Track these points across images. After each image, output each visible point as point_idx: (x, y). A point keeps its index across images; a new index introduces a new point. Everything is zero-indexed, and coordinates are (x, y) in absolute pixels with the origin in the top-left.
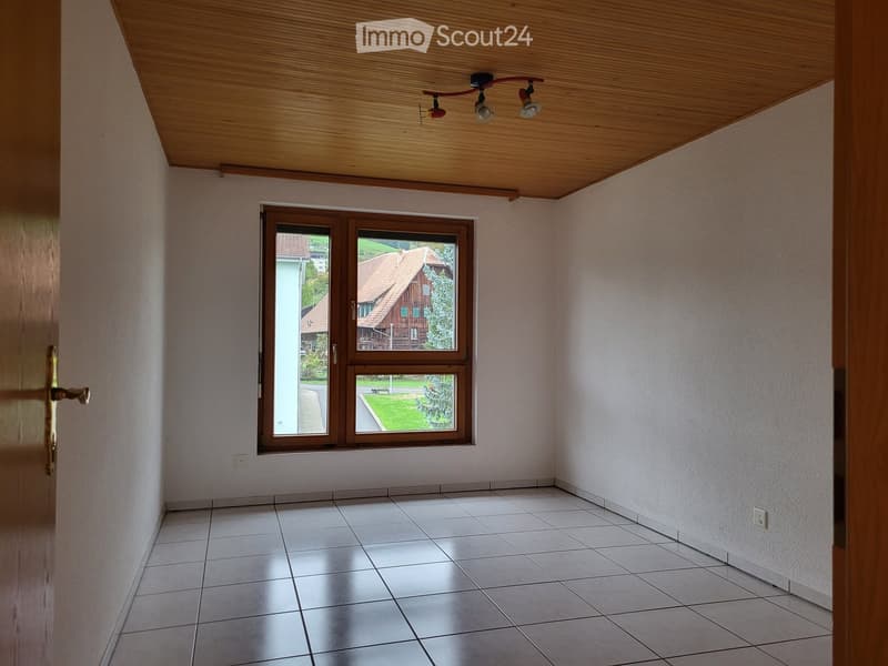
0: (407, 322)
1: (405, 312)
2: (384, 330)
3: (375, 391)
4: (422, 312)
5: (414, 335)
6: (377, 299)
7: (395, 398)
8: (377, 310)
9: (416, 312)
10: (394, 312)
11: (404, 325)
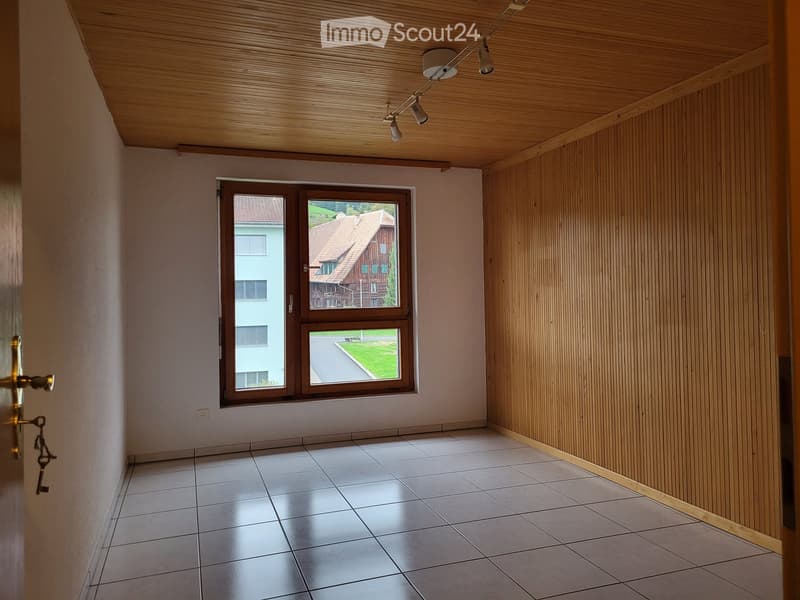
0: (367, 278)
1: (365, 269)
2: (347, 285)
3: (347, 340)
4: (380, 268)
5: (374, 288)
6: (339, 258)
7: (366, 345)
8: (339, 267)
9: (375, 268)
10: (356, 269)
11: (365, 281)
